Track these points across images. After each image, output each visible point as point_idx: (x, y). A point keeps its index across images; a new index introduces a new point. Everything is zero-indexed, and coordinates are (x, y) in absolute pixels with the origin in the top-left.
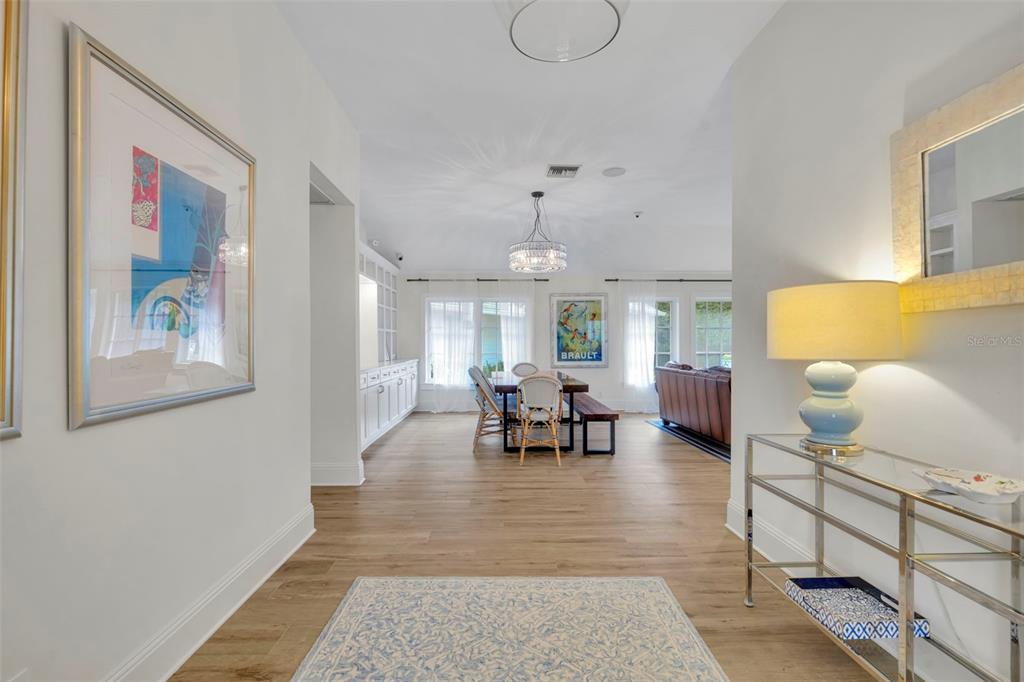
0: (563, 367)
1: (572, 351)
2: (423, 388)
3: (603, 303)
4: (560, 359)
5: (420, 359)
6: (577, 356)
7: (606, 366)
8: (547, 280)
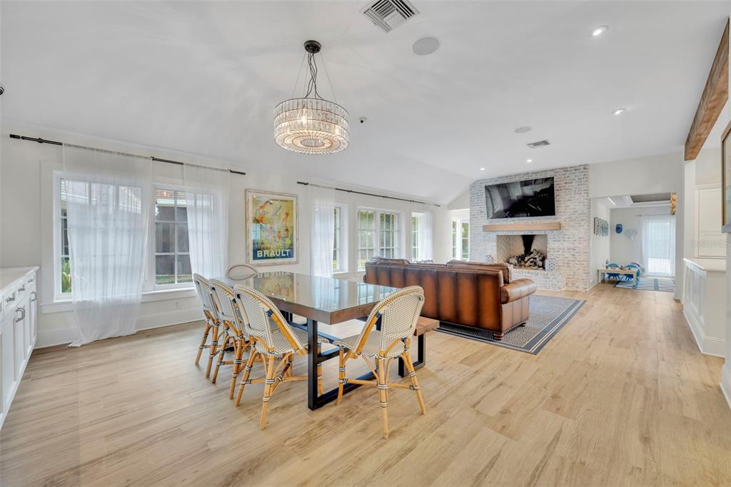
0: (259, 265)
1: (267, 249)
2: (45, 311)
3: (294, 203)
4: (255, 257)
5: (40, 266)
6: (272, 254)
7: (297, 262)
8: (244, 174)
